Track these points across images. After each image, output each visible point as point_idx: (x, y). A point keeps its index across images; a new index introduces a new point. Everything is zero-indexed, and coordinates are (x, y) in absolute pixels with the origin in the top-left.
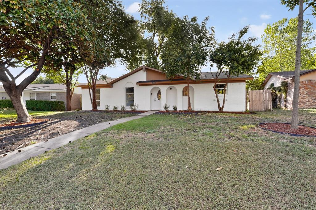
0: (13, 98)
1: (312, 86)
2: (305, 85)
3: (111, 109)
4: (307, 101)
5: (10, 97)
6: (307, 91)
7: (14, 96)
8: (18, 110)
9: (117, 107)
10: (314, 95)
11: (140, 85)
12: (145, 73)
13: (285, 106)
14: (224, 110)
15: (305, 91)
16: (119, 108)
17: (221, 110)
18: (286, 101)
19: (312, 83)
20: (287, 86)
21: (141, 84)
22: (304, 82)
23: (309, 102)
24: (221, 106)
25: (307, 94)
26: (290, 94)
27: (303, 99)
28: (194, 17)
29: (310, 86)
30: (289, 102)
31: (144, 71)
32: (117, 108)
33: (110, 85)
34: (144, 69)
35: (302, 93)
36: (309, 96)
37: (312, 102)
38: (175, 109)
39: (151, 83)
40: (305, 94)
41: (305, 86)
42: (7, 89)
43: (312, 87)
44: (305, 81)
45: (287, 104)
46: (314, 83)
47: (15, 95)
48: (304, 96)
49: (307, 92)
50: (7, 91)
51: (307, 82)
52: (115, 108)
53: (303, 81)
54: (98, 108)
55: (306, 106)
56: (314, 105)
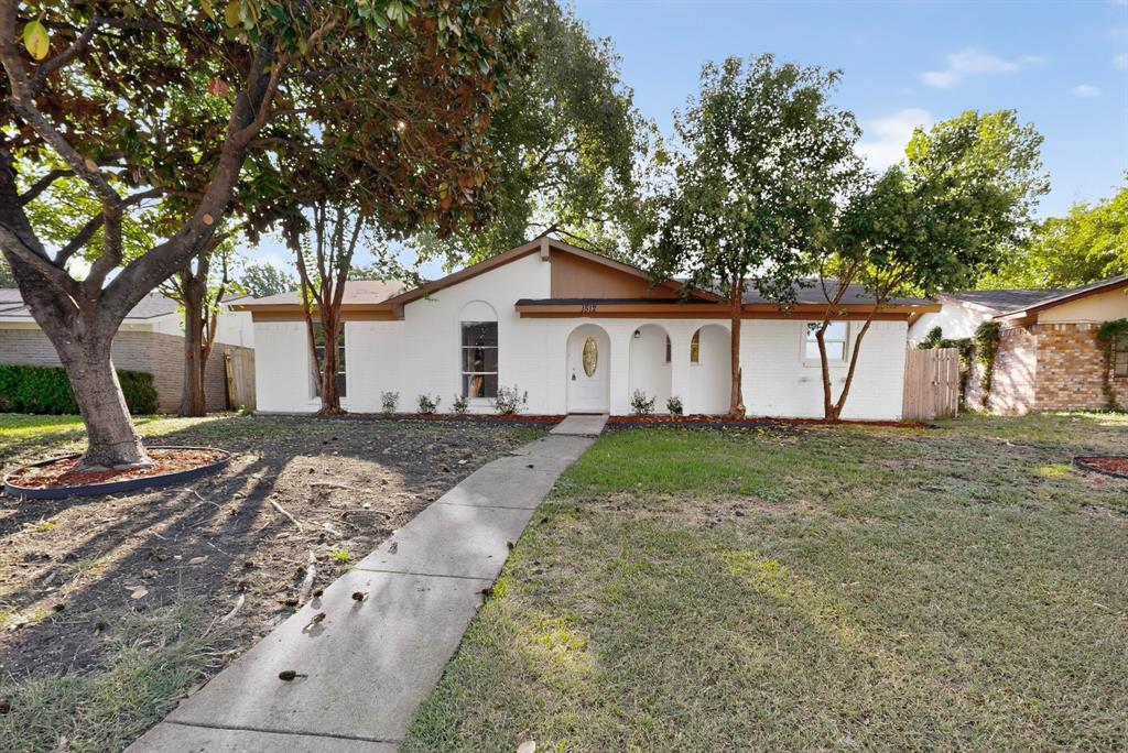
0: (72, 348)
1: (1077, 342)
2: (1058, 339)
3: (408, 405)
4: (1061, 389)
5: (59, 346)
6: (1062, 358)
7: (80, 339)
8: (93, 409)
9: (431, 399)
10: (1081, 370)
11: (523, 315)
12: (548, 265)
13: (985, 401)
14: (843, 415)
15: (1057, 357)
16: (442, 402)
18: (988, 387)
19: (1078, 332)
20: (998, 340)
21: (528, 309)
22: (1057, 328)
23: (1067, 390)
24: (834, 402)
25: (1061, 365)
26: (1005, 364)
27: (1051, 380)
28: (788, 66)
29: (1070, 342)
30: (1000, 389)
31: (544, 259)
32: (432, 406)
33: (392, 310)
34: (545, 251)
35: (1047, 364)
36: (1067, 373)
37: (1074, 393)
38: (676, 408)
39: (578, 308)
40: (1057, 367)
41: (1057, 342)
42: (45, 304)
43: (1076, 345)
44: (1060, 325)
45: (992, 397)
46: (1083, 332)
47: (89, 336)
48: (1053, 373)
49: (1061, 361)
50: (41, 314)
51: (1064, 328)
52: (424, 402)
53: (1053, 325)
54: (348, 403)
55: (1059, 402)
56: (1079, 401)
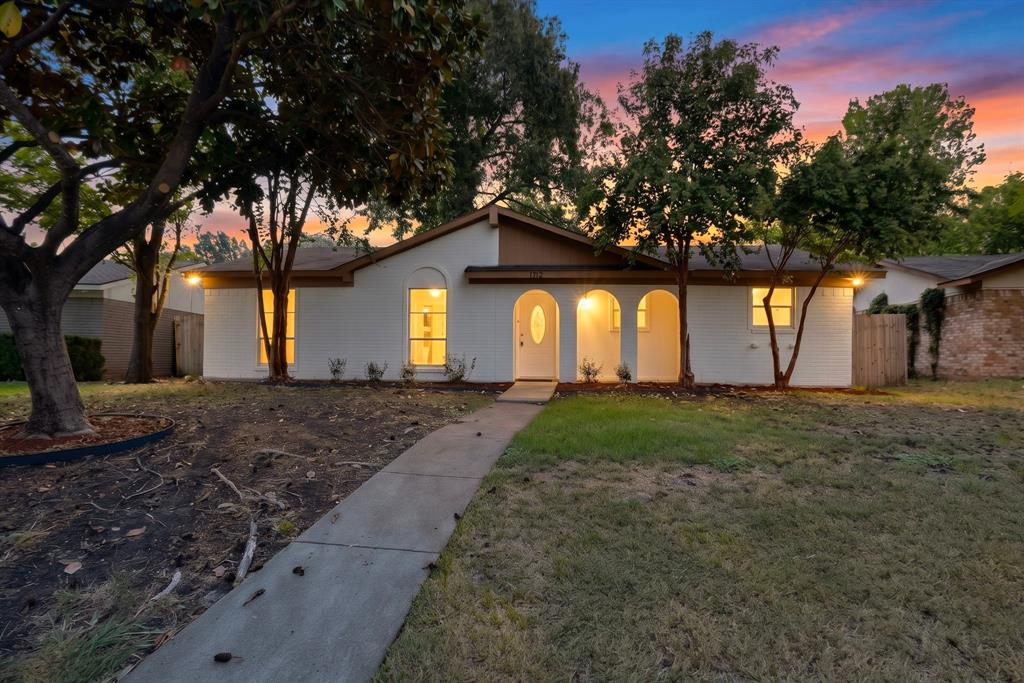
6: (1008, 323)
7: (30, 305)
8: (39, 374)
9: (381, 367)
11: (472, 281)
12: (496, 233)
13: (934, 368)
15: (1003, 323)
17: (781, 380)
18: (936, 353)
20: (944, 306)
21: (477, 276)
22: (1002, 294)
25: (1009, 331)
31: (493, 227)
32: (379, 373)
33: (341, 276)
34: (494, 219)
35: (993, 330)
37: (1023, 359)
38: (625, 375)
44: (1004, 290)
45: (941, 362)
48: (1001, 339)
49: (1008, 326)
51: (1008, 294)
52: (372, 369)
53: (998, 291)
54: (296, 369)
